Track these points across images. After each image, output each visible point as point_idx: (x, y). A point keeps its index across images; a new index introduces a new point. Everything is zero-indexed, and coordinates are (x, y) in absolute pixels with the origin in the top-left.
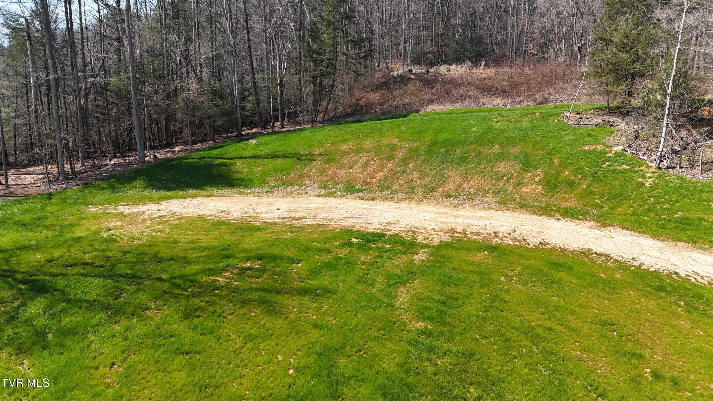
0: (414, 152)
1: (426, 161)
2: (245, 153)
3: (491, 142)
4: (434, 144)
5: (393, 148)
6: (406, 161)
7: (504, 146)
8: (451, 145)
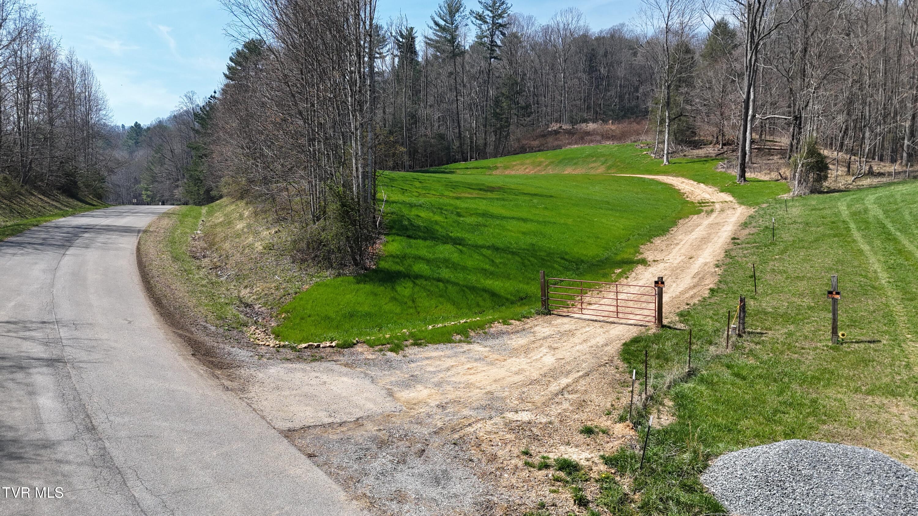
0: (552, 162)
1: (557, 166)
2: (460, 167)
3: (593, 157)
4: (565, 159)
5: (541, 162)
6: (547, 166)
7: (598, 157)
8: (572, 159)
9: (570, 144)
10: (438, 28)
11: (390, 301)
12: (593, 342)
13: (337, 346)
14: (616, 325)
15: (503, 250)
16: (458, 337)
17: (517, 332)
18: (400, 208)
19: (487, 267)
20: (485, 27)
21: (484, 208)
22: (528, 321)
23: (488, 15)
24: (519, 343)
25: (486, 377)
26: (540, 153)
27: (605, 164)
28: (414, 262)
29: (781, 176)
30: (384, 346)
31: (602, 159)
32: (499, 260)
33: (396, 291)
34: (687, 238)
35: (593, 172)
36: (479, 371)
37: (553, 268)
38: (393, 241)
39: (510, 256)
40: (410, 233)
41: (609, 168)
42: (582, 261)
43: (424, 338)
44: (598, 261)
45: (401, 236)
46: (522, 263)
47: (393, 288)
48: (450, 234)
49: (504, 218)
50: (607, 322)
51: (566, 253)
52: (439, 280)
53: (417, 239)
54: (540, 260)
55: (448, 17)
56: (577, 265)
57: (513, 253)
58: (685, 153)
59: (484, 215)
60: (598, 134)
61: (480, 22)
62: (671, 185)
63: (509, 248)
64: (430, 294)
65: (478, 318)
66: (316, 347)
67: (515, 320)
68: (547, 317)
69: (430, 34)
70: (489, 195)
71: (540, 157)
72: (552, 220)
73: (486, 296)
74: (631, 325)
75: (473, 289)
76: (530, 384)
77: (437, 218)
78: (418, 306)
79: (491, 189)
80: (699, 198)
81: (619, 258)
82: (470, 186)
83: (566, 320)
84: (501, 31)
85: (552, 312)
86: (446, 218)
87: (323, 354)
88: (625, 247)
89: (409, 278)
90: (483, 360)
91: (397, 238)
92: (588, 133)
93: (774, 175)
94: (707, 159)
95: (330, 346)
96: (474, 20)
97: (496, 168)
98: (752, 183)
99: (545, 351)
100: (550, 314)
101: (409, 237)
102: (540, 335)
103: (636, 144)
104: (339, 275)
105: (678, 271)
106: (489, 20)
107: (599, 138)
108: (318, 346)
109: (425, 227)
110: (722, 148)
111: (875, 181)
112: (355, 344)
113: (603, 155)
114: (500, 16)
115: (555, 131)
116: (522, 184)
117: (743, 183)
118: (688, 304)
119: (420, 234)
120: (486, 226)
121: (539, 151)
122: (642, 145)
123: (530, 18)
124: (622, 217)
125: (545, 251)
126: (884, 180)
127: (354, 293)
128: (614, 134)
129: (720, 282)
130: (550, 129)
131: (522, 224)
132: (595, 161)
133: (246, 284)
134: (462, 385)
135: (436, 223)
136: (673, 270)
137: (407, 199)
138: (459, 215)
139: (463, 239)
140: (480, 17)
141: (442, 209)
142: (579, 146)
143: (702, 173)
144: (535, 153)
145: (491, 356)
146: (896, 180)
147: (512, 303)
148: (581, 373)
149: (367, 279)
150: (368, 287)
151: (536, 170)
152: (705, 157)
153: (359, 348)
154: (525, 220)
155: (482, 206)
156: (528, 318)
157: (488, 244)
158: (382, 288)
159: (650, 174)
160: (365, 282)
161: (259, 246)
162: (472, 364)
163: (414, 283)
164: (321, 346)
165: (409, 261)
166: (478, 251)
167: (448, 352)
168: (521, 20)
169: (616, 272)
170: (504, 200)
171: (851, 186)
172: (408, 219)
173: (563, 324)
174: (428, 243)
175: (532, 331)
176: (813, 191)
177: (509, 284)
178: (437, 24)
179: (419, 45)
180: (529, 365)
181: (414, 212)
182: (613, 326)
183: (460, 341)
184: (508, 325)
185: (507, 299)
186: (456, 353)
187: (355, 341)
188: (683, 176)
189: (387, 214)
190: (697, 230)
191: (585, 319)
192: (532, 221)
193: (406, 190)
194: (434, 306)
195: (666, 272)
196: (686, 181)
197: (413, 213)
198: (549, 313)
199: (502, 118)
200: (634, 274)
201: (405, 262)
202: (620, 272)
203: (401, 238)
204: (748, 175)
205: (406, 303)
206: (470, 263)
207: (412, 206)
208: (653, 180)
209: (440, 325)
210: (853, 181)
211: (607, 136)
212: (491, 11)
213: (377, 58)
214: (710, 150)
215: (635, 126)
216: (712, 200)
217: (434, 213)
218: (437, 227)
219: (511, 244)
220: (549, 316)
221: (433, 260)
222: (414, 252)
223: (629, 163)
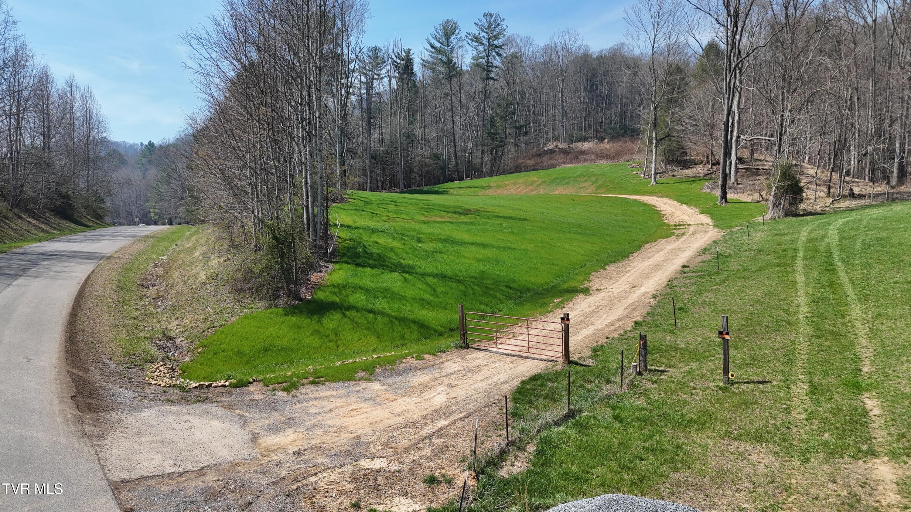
0: (545, 182)
1: (549, 185)
2: (454, 186)
3: (584, 176)
4: (557, 178)
5: (533, 182)
6: (539, 185)
7: (589, 177)
8: (564, 178)
9: (564, 163)
10: (433, 50)
11: (312, 334)
12: (495, 379)
13: (230, 385)
14: (527, 360)
15: (450, 278)
16: (362, 374)
17: (426, 368)
18: (361, 234)
19: (427, 296)
20: (481, 48)
21: (448, 233)
22: (443, 355)
23: (484, 37)
24: (421, 380)
25: (365, 419)
26: (534, 172)
27: (595, 184)
28: (353, 292)
29: (763, 198)
30: (279, 385)
31: (594, 179)
32: (442, 289)
33: (321, 324)
34: (640, 265)
35: (582, 193)
36: (360, 413)
37: (495, 297)
38: (340, 269)
39: (454, 285)
40: (360, 261)
41: (599, 188)
42: (528, 290)
43: (327, 375)
44: (544, 289)
45: (349, 263)
46: (465, 292)
47: (320, 321)
48: (403, 262)
49: (465, 243)
50: (521, 357)
51: (514, 281)
52: (370, 311)
53: (364, 266)
54: (484, 289)
55: (444, 40)
56: (521, 293)
57: (459, 282)
58: (675, 173)
59: (446, 241)
60: (593, 153)
61: (476, 44)
62: (654, 206)
63: (457, 275)
64: (356, 325)
65: (393, 353)
66: (207, 387)
67: (430, 354)
68: (463, 351)
69: (426, 56)
70: (462, 218)
71: (533, 176)
72: (513, 246)
73: (414, 328)
74: (542, 360)
75: (402, 320)
76: (405, 427)
77: (396, 244)
78: (340, 340)
79: (466, 212)
80: (677, 220)
81: (565, 286)
82: (446, 209)
83: (481, 354)
84: (497, 52)
85: (470, 346)
86: (404, 244)
87: (210, 395)
88: (576, 274)
89: (341, 309)
90: (374, 400)
91: (345, 266)
92: (583, 153)
93: (756, 196)
94: (695, 179)
95: (222, 386)
96: (470, 42)
97: (489, 187)
98: (733, 204)
99: (442, 389)
100: (468, 348)
101: (358, 265)
102: (446, 371)
103: (629, 163)
104: (270, 307)
105: (615, 301)
106: (485, 42)
107: (593, 157)
108: (210, 386)
109: (378, 254)
110: (712, 168)
111: (853, 203)
112: (251, 383)
113: (595, 175)
114: (496, 37)
115: (550, 150)
116: (502, 206)
117: (724, 205)
118: (607, 338)
119: (371, 262)
120: (442, 253)
121: (533, 170)
122: (634, 165)
123: (528, 38)
124: (587, 242)
125: (493, 279)
126: (862, 202)
127: (277, 326)
128: (608, 153)
129: (648, 314)
130: (546, 149)
131: (481, 250)
132: (586, 181)
133: (177, 315)
134: (335, 429)
135: (392, 250)
136: (610, 300)
137: (372, 224)
138: (419, 241)
139: (413, 267)
140: (477, 39)
141: (402, 234)
142: (574, 165)
143: (687, 193)
144: (528, 173)
145: (383, 396)
146: (874, 203)
147: (441, 335)
148: (462, 415)
149: (297, 311)
150: (294, 319)
151: (527, 190)
152: (693, 177)
153: (252, 388)
154: (484, 246)
155: (447, 231)
156: (444, 352)
157: (436, 272)
158: (308, 320)
159: (637, 194)
160: (293, 314)
161: (203, 277)
162: (359, 404)
163: (344, 314)
164: (213, 386)
165: (348, 291)
166: (423, 279)
167: (342, 392)
168: (518, 40)
169: (555, 301)
170: (471, 224)
171: (828, 209)
172: (364, 245)
173: (476, 358)
174: (376, 271)
175: (442, 366)
176: (788, 214)
177: (442, 315)
178: (432, 46)
179: (417, 68)
180: (416, 405)
181: (375, 238)
182: (524, 361)
183: (361, 379)
184: (420, 360)
185: (436, 331)
186: (350, 392)
187: (251, 380)
188: (668, 197)
189: (345, 240)
190: (656, 255)
191: (500, 354)
192: (493, 246)
193: (377, 214)
194: (356, 339)
195: (603, 302)
196: (669, 201)
197: (372, 240)
198: (467, 346)
199: (496, 138)
200: (571, 303)
201: (343, 292)
202: (560, 302)
203: (348, 266)
204: (729, 196)
205: (328, 336)
206: (410, 292)
207: (374, 231)
208: (636, 201)
209: (351, 361)
210: (831, 204)
211: (601, 156)
212: (487, 33)
213: (376, 79)
214: (700, 170)
215: (629, 145)
216: (689, 223)
217: (394, 239)
218: (391, 255)
219: (461, 271)
220: (466, 350)
221: (373, 289)
222: (357, 281)
223: (618, 183)
